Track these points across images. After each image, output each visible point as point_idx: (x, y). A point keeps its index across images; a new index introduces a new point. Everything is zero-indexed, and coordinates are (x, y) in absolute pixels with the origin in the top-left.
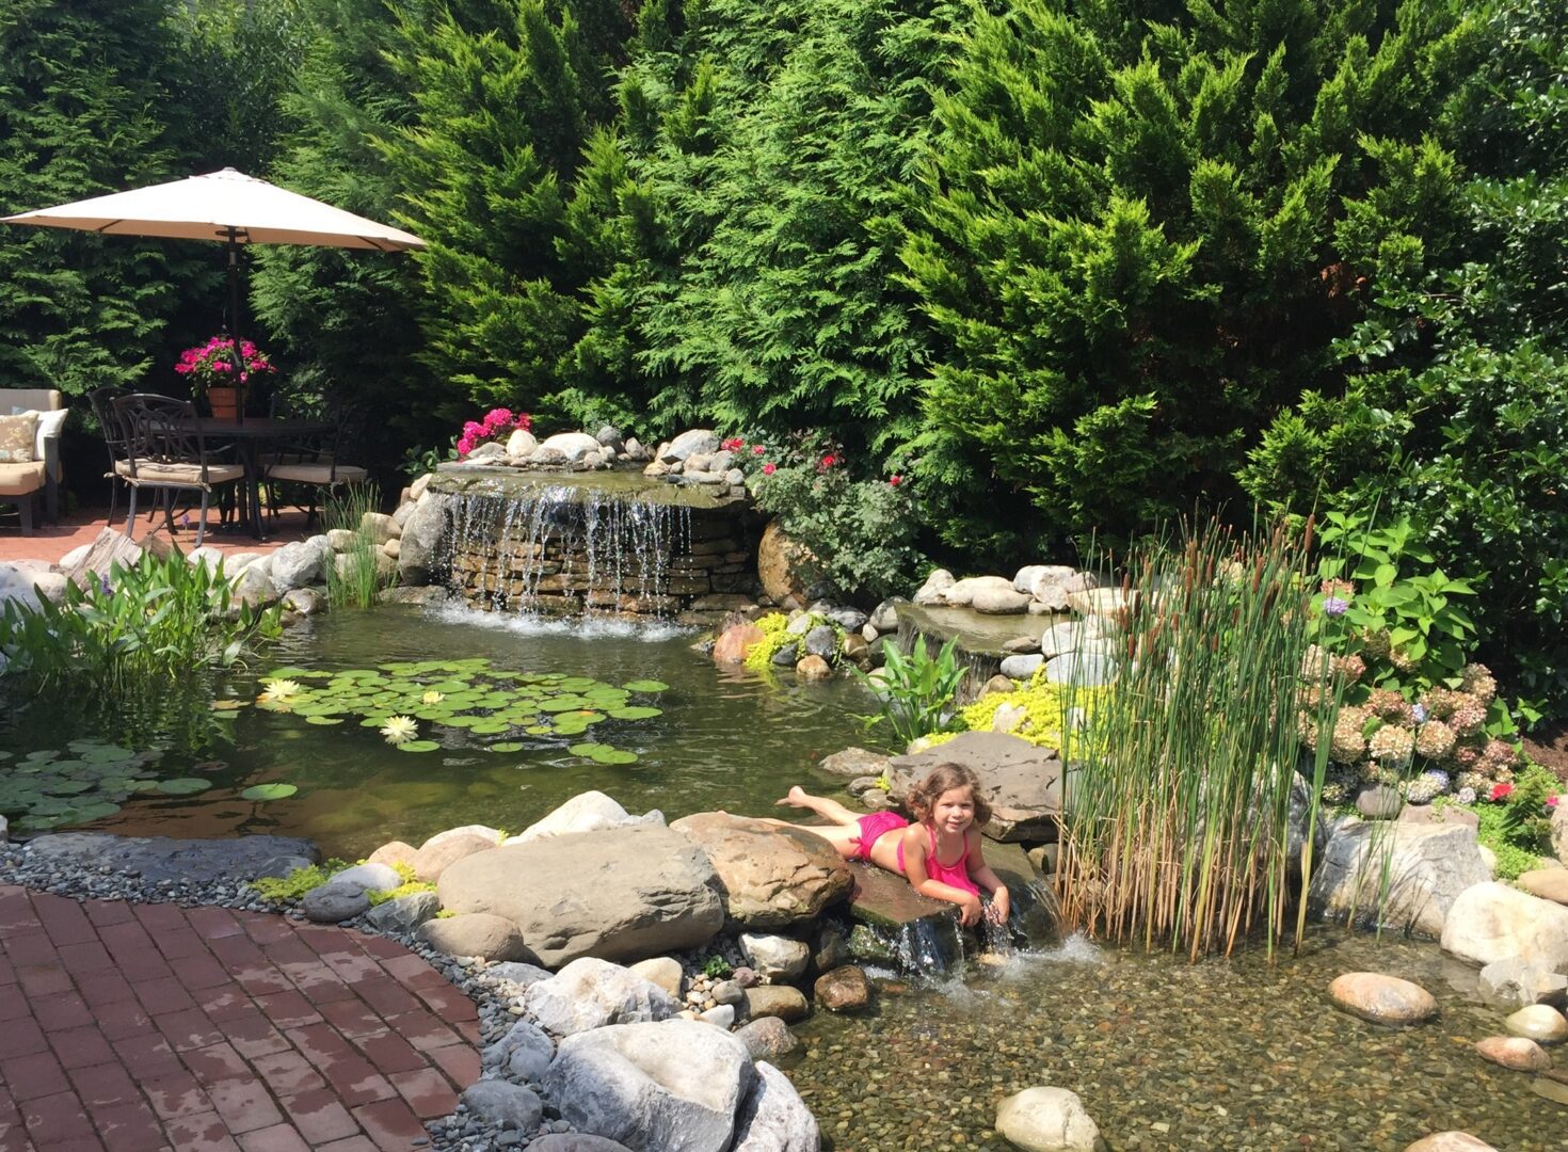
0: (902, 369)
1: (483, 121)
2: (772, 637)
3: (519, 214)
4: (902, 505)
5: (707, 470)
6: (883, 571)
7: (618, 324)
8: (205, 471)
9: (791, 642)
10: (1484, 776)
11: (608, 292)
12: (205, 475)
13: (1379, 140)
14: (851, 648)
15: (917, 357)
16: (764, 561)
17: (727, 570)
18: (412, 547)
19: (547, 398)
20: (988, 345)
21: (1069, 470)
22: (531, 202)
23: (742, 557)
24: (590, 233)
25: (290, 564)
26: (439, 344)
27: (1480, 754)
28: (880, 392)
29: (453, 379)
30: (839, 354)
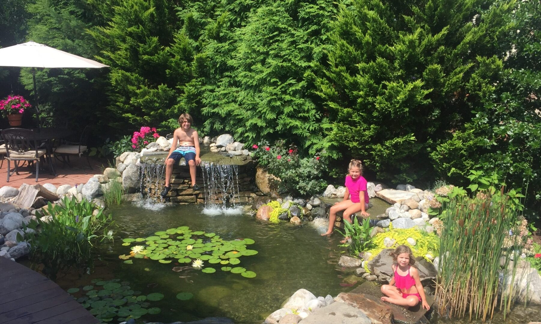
0: (314, 121)
1: (138, 28)
2: (277, 210)
3: (153, 61)
4: (320, 166)
5: (235, 150)
6: (315, 188)
7: (193, 99)
8: (37, 153)
9: (285, 212)
10: (527, 249)
11: (189, 88)
12: (37, 155)
13: (482, 57)
14: (305, 212)
15: (318, 116)
16: (258, 181)
17: (245, 183)
18: (129, 180)
19: (164, 123)
20: (350, 115)
21: (381, 156)
22: (158, 57)
23: (249, 179)
24: (179, 68)
25: (90, 190)
26: (118, 104)
27: (526, 243)
28: (307, 128)
29: (123, 115)
30: (291, 116)
